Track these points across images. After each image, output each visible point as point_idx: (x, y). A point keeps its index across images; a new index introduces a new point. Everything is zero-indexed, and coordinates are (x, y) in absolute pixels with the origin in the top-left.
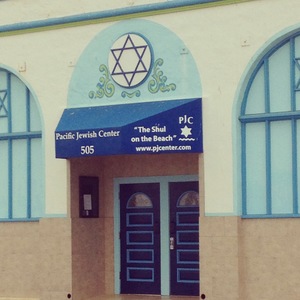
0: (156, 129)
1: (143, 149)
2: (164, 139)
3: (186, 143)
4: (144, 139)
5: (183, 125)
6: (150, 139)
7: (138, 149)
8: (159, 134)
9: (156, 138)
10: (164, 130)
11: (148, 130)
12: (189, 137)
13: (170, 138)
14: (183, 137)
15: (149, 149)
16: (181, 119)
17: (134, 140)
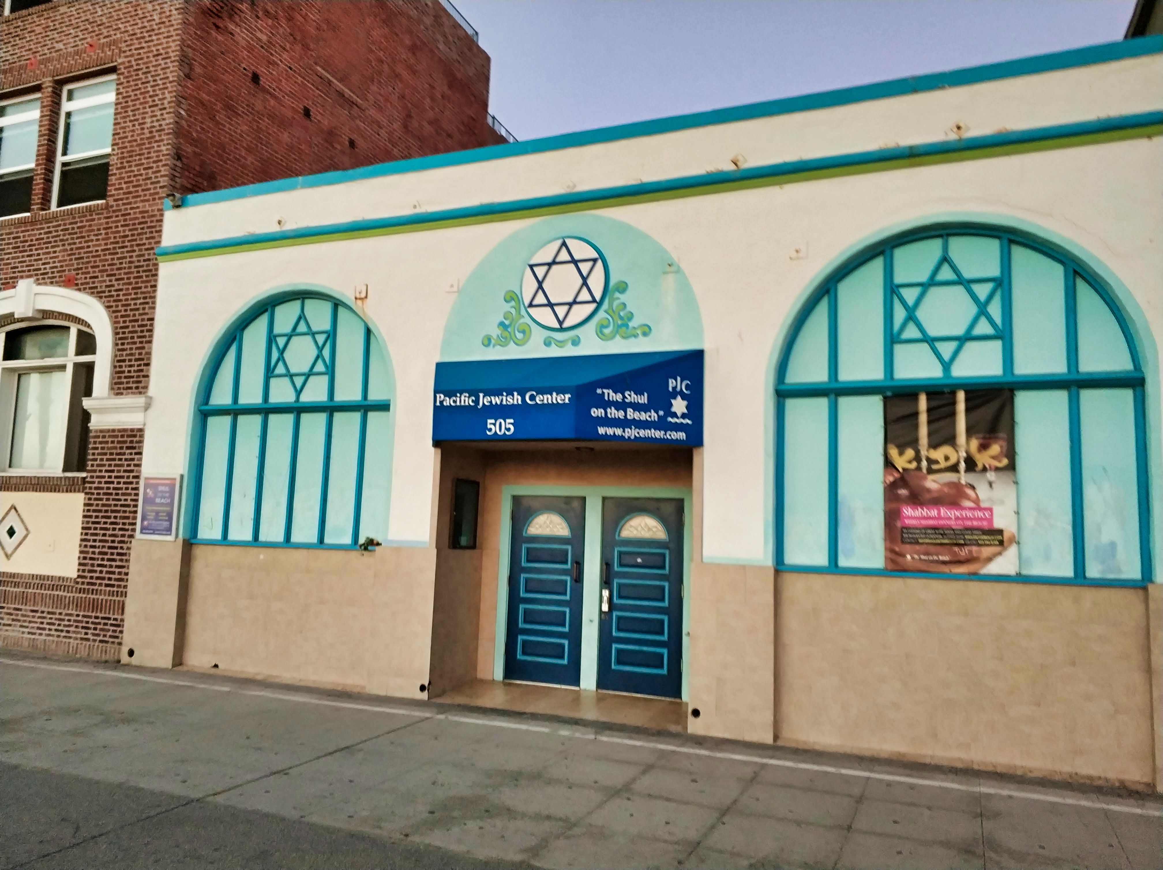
0: (632, 397)
1: (610, 431)
2: (644, 416)
3: (677, 427)
4: (613, 413)
5: (675, 394)
6: (621, 414)
7: (601, 431)
8: (637, 407)
9: (631, 414)
10: (643, 399)
11: (619, 397)
12: (684, 416)
13: (653, 416)
14: (674, 415)
15: (619, 432)
16: (672, 383)
17: (596, 412)
